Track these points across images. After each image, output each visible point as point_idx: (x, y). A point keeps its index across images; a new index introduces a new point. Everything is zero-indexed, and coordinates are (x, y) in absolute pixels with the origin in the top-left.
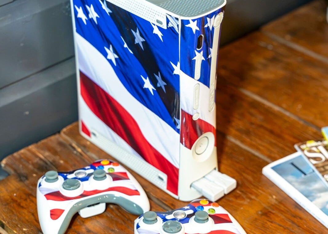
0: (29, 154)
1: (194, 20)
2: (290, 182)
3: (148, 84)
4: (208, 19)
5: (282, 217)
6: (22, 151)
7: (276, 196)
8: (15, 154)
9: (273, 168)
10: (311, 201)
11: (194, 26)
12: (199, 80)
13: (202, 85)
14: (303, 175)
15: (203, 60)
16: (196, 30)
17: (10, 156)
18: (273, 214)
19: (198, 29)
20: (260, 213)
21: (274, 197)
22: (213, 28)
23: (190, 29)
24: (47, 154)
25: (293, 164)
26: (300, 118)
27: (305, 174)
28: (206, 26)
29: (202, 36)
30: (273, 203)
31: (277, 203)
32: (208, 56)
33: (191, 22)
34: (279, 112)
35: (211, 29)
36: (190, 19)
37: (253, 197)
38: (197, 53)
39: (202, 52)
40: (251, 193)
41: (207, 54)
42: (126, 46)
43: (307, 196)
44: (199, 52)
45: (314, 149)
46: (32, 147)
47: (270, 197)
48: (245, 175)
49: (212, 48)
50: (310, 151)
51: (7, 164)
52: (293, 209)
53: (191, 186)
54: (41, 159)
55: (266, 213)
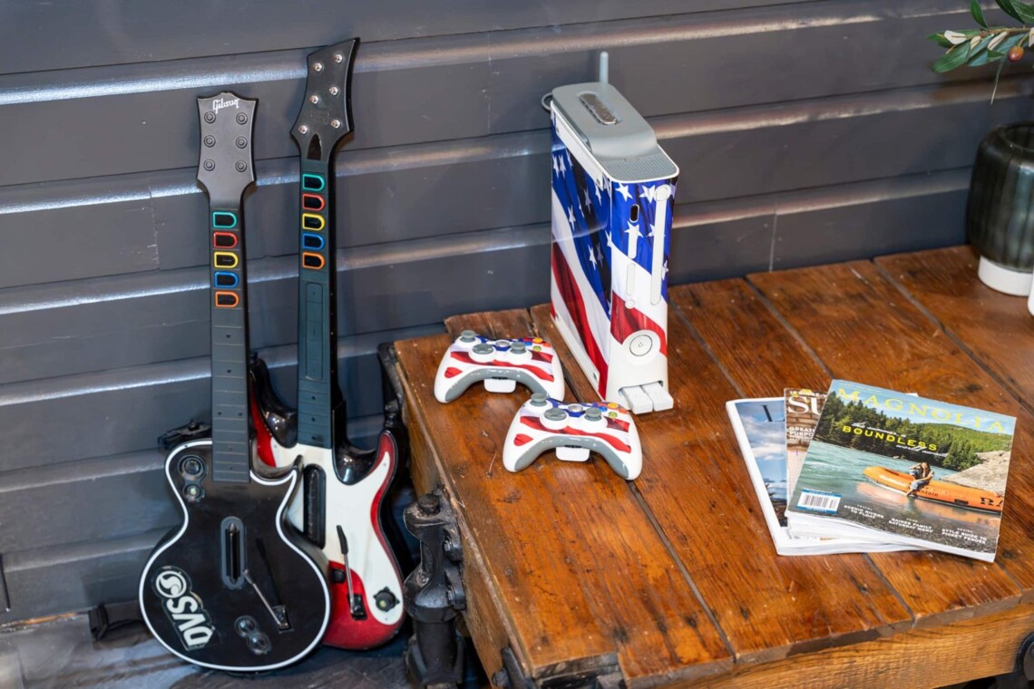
0: (479, 319)
1: (624, 185)
2: (744, 423)
3: (592, 258)
4: (645, 188)
5: (709, 454)
6: (475, 315)
7: (721, 433)
8: (465, 316)
9: (737, 404)
10: (752, 447)
11: (625, 192)
12: (635, 260)
13: (638, 266)
14: (767, 421)
15: (639, 237)
16: (628, 198)
17: (458, 317)
18: (701, 449)
19: (630, 196)
20: (686, 443)
21: (718, 434)
22: (654, 202)
23: (621, 195)
24: (499, 324)
25: (765, 407)
26: (827, 367)
27: (770, 420)
28: (642, 196)
29: (636, 208)
30: (710, 439)
31: (715, 440)
32: (648, 233)
33: (621, 186)
34: (806, 353)
35: (650, 201)
36: (620, 182)
37: (692, 427)
38: (630, 225)
39: (638, 226)
40: (693, 423)
41: (646, 229)
42: (580, 208)
43: (750, 441)
44: (634, 225)
45: (805, 398)
46: (488, 315)
47: (712, 433)
48: (703, 404)
49: (654, 224)
50: (795, 399)
51: (449, 323)
52: (728, 451)
53: (621, 390)
54: (488, 327)
55: (693, 446)
